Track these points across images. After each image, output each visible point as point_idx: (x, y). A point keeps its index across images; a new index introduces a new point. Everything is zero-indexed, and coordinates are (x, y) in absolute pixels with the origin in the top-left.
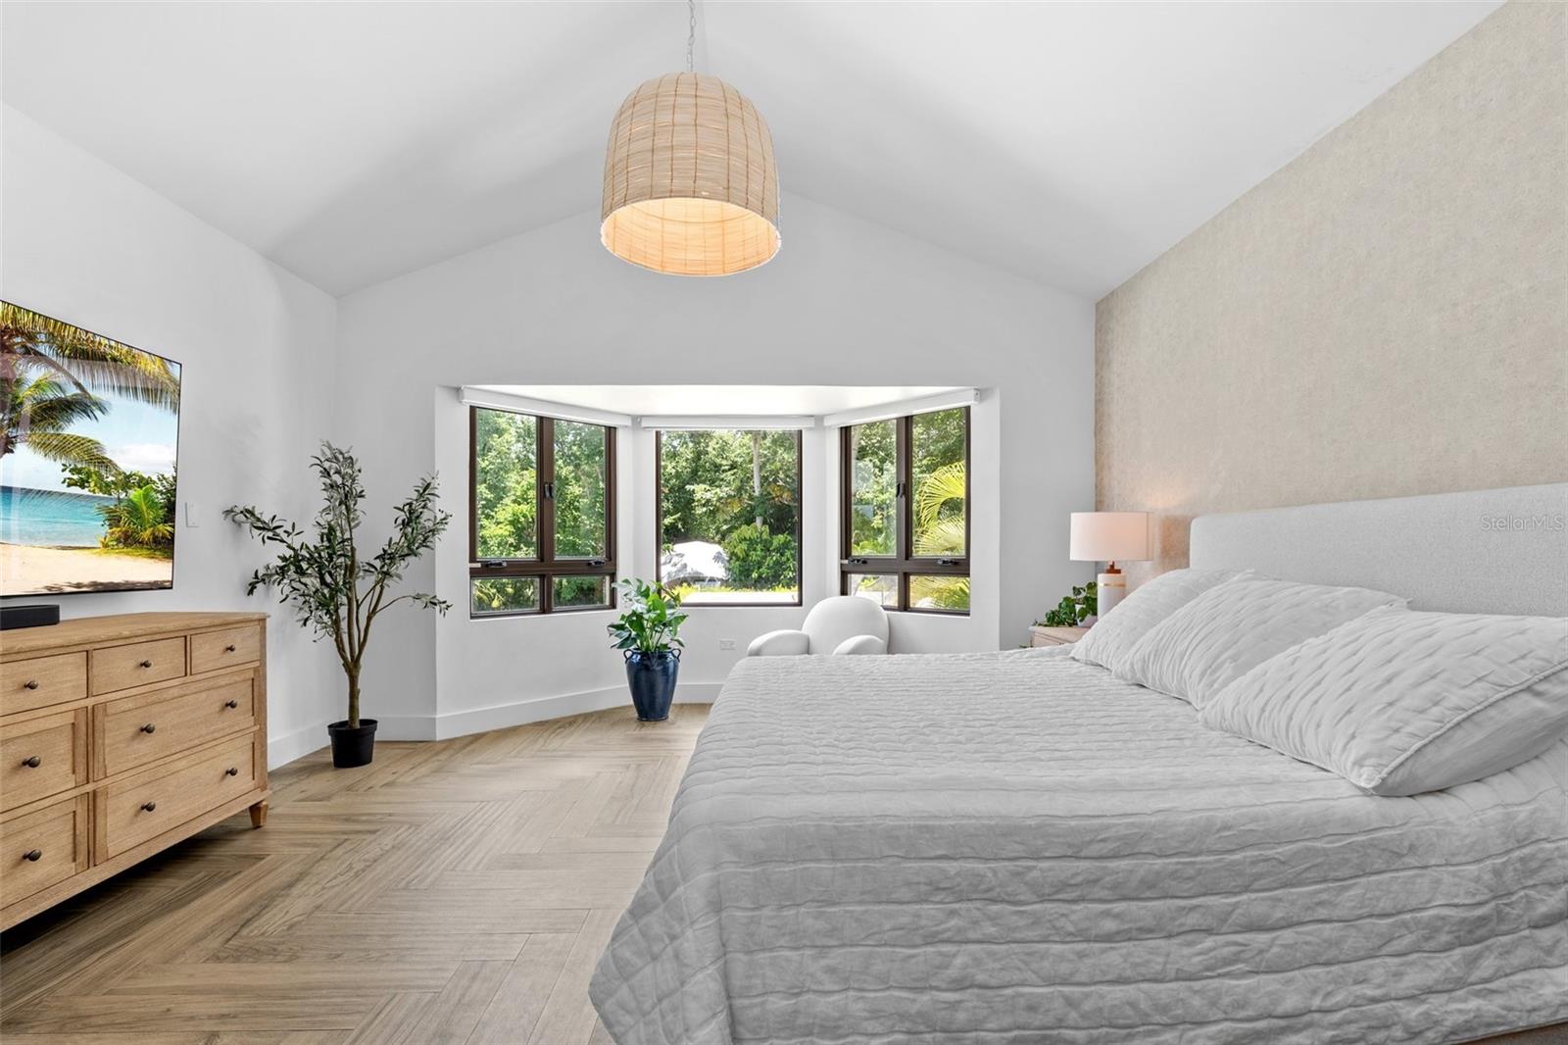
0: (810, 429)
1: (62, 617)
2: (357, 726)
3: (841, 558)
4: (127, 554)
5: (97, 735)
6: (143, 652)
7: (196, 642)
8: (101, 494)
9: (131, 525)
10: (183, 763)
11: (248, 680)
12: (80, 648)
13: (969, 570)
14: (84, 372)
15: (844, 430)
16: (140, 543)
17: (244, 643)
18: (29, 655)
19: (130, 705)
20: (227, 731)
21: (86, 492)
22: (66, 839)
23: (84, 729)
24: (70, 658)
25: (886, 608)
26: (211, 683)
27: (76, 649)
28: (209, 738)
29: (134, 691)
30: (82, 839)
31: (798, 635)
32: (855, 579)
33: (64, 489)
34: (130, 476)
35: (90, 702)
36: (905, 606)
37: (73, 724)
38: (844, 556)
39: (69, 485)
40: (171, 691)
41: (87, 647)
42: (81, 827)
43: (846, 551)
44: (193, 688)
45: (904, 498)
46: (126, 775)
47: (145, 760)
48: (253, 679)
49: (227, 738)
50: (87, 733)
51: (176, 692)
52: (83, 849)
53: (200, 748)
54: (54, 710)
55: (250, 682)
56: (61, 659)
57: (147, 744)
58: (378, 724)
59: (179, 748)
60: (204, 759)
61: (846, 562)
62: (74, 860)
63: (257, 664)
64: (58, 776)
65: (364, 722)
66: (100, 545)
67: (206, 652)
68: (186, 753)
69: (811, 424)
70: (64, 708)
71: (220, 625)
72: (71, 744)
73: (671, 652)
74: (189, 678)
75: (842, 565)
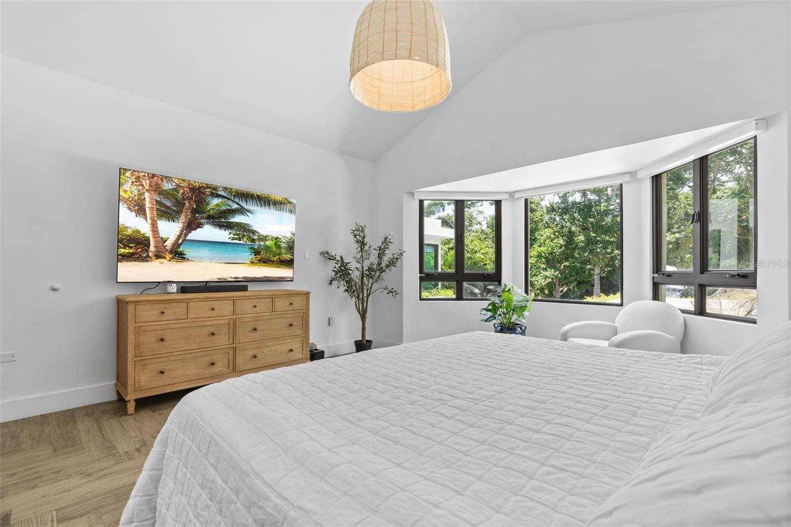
0: (627, 182)
1: (249, 289)
2: (365, 342)
3: (653, 273)
4: (265, 266)
5: (237, 328)
6: (255, 302)
7: (277, 300)
8: (250, 243)
9: (267, 255)
10: (270, 344)
11: (301, 316)
12: (231, 299)
13: (756, 284)
14: (242, 200)
15: (655, 179)
16: (272, 262)
17: (298, 302)
18: (213, 299)
19: (249, 320)
20: (290, 335)
21: (242, 242)
22: (226, 361)
23: (232, 326)
24: (228, 302)
25: (683, 311)
26: (283, 316)
27: (230, 299)
28: (282, 336)
29: (251, 315)
30: (231, 362)
31: (611, 326)
32: (663, 288)
33: (230, 241)
34: (267, 236)
35: (234, 317)
36: (701, 310)
37: (229, 324)
38: (655, 272)
39: (232, 240)
40: (266, 317)
41: (233, 298)
42: (231, 358)
43: (657, 267)
44: (275, 317)
45: (698, 225)
46: (247, 344)
47: (255, 340)
48: (303, 316)
49: (291, 337)
50: (233, 326)
51: (268, 317)
52: (231, 365)
53: (278, 339)
54: (222, 318)
55: (302, 317)
56: (224, 302)
57: (255, 335)
58: (373, 342)
59: (269, 338)
60: (279, 343)
61: (656, 275)
62: (228, 368)
63: (305, 311)
64: (223, 340)
65: (367, 341)
66: (249, 262)
67: (281, 304)
68: (273, 340)
69: (627, 178)
70: (225, 318)
71: (287, 295)
72: (228, 330)
73: (520, 327)
74: (274, 313)
75: (653, 277)
